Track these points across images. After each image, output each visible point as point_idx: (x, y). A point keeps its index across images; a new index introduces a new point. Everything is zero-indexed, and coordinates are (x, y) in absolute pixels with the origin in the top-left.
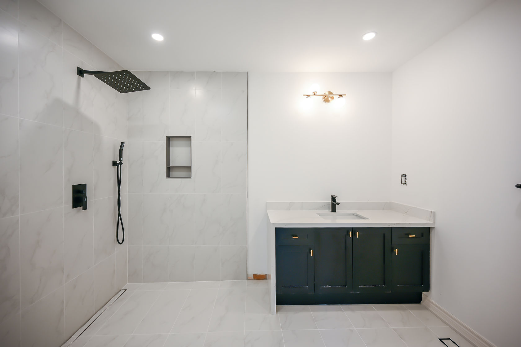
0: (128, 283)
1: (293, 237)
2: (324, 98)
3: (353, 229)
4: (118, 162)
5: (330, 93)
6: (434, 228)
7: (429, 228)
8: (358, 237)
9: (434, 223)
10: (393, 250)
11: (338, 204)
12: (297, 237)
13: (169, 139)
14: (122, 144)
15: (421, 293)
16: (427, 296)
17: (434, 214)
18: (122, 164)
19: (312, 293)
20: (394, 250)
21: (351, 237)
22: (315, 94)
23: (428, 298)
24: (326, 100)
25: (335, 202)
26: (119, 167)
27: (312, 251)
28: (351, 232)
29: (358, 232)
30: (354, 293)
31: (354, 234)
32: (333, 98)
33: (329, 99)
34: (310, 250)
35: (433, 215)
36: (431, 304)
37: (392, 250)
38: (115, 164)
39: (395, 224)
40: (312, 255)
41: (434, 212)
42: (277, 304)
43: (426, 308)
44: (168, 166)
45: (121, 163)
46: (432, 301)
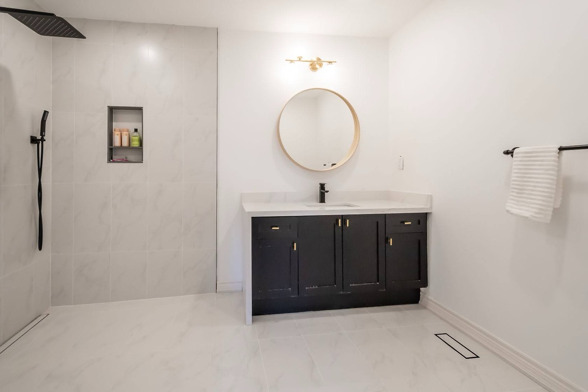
0: (51, 307)
1: (273, 228)
2: (311, 65)
3: (343, 217)
4: (39, 137)
5: (319, 59)
6: (431, 213)
7: (427, 213)
8: (348, 226)
9: (431, 207)
10: (387, 242)
11: (327, 192)
12: (278, 228)
13: (112, 110)
14: (46, 113)
15: (419, 291)
16: (425, 293)
17: (430, 198)
18: (45, 140)
19: (295, 296)
20: (389, 241)
21: (340, 225)
22: (300, 59)
23: (426, 296)
24: (314, 68)
25: (324, 190)
26: (40, 144)
27: (295, 244)
28: (340, 220)
29: (348, 220)
30: (344, 293)
31: (344, 222)
32: (321, 65)
33: (317, 66)
34: (294, 244)
36: (430, 302)
37: (387, 240)
38: (34, 140)
39: (389, 209)
40: (295, 249)
41: (431, 196)
42: (253, 315)
43: (425, 308)
44: (111, 147)
45: (43, 140)
46: (430, 297)
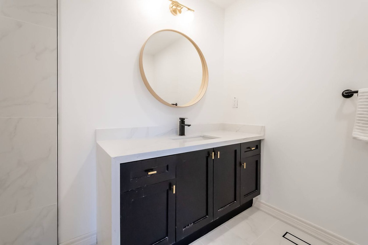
1: (149, 173)
2: (172, 6)
3: (214, 150)
6: (263, 140)
7: (260, 140)
8: (219, 157)
9: (264, 135)
11: (188, 126)
12: (155, 172)
20: (243, 165)
21: (213, 158)
25: (184, 124)
27: (174, 186)
28: (213, 153)
29: (219, 152)
30: (214, 220)
32: (180, 11)
34: (171, 186)
35: (263, 128)
36: (262, 204)
40: (174, 192)
43: (258, 209)
46: (262, 201)
